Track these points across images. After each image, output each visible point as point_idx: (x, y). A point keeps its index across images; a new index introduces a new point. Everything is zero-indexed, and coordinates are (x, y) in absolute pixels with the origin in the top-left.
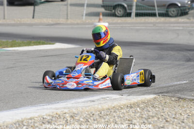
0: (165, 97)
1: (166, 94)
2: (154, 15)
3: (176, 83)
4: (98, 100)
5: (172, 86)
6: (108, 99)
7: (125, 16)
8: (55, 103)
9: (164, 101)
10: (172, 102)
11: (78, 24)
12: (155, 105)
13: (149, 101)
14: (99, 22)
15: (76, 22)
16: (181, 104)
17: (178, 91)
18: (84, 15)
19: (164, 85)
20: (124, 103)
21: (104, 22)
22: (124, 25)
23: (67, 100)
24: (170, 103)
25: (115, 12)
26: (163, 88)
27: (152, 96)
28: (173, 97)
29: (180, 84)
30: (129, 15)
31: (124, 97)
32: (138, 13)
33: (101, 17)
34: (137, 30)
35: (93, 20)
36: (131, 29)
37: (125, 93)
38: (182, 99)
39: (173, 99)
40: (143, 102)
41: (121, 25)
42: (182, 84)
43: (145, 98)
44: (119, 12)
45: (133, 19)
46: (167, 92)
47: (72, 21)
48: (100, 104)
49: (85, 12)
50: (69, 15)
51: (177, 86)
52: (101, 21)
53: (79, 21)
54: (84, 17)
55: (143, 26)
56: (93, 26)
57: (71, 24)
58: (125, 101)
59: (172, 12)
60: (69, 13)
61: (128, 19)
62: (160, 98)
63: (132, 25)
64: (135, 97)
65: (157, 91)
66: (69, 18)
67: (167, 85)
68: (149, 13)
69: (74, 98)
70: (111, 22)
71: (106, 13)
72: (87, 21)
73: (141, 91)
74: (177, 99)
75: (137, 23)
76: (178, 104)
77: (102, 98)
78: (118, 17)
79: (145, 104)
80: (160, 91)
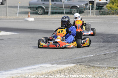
0: (81, 65)
1: (82, 64)
2: (63, 13)
3: (86, 56)
4: (38, 68)
5: (84, 58)
6: (44, 67)
7: (44, 14)
8: (10, 70)
9: (81, 68)
10: (86, 69)
11: (14, 19)
12: (75, 71)
13: (71, 68)
14: (28, 18)
15: (12, 18)
16: (92, 70)
17: (89, 61)
18: (18, 13)
19: (79, 58)
20: (56, 70)
21: (31, 18)
22: (45, 20)
23: (17, 68)
24: (85, 69)
25: (37, 12)
26: (78, 59)
27: (73, 65)
28: (87, 65)
29: (89, 57)
30: (47, 13)
31: (55, 65)
32: (52, 12)
33: (29, 14)
34: (53, 23)
35: (24, 17)
36: (49, 22)
37: (55, 63)
38: (92, 66)
39: (86, 66)
40: (67, 69)
41: (42, 20)
42: (90, 57)
43: (69, 66)
44: (40, 11)
45: (49, 16)
46: (82, 62)
47: (10, 17)
48: (40, 70)
49: (18, 12)
50: (7, 13)
51: (87, 58)
52: (29, 17)
53: (14, 17)
54: (18, 15)
55: (56, 20)
56: (24, 20)
57: (10, 19)
58: (56, 68)
59: (74, 11)
60: (7, 12)
61: (46, 16)
62: (78, 66)
63: (50, 20)
64: (62, 66)
65: (75, 61)
66: (7, 15)
67: (81, 58)
68: (60, 12)
69: (21, 67)
70: (36, 18)
71: (32, 12)
72: (20, 18)
73: (65, 62)
74: (89, 67)
75: (52, 19)
76: (90, 70)
77: (41, 67)
78: (40, 14)
79: (69, 70)
80: (77, 62)
